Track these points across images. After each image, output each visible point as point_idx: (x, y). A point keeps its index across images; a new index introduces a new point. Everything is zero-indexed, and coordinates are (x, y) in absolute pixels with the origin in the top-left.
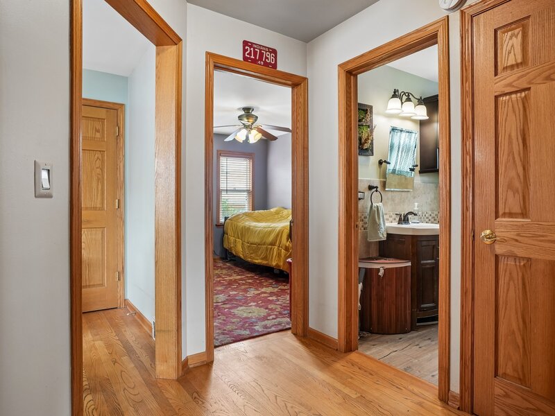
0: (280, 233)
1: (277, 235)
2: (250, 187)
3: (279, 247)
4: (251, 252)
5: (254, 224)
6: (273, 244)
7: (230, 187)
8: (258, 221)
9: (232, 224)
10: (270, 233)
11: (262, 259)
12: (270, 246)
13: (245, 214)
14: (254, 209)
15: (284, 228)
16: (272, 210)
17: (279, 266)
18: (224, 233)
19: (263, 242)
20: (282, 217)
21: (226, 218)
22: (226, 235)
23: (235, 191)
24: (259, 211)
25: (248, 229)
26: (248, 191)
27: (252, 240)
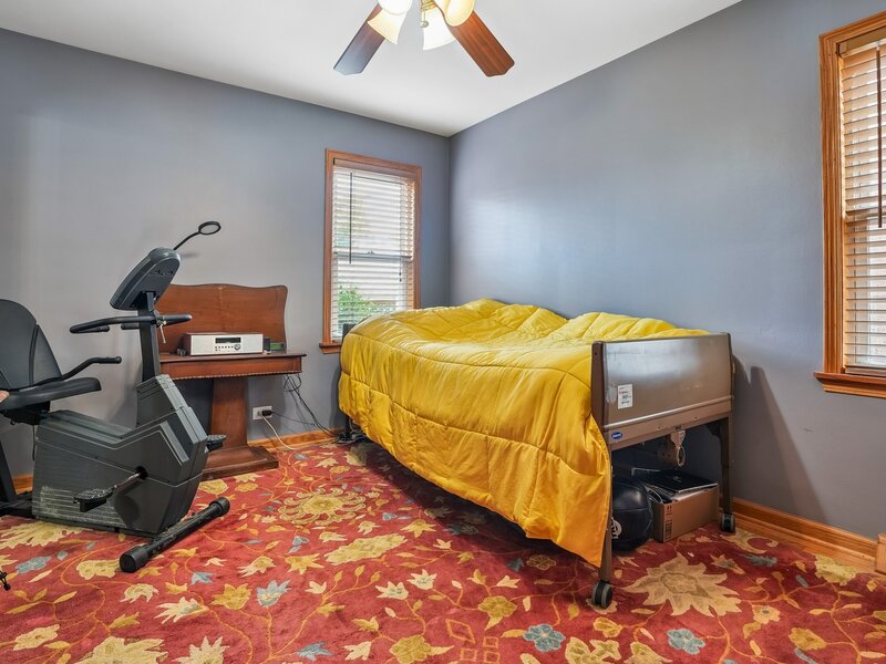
0: (546, 393)
1: (536, 400)
2: (409, 249)
3: (545, 448)
4: (423, 442)
5: (429, 347)
6: (514, 432)
7: (361, 246)
8: (437, 337)
9: (360, 344)
10: (498, 386)
11: (466, 479)
12: (502, 441)
13: (399, 317)
14: (419, 303)
15: (564, 369)
16: (469, 306)
17: (547, 530)
18: (340, 370)
19: (471, 417)
20: (500, 323)
21: (347, 329)
22: (344, 375)
23: (371, 257)
24: (437, 309)
25: (410, 366)
26: (404, 259)
27: (424, 402)
